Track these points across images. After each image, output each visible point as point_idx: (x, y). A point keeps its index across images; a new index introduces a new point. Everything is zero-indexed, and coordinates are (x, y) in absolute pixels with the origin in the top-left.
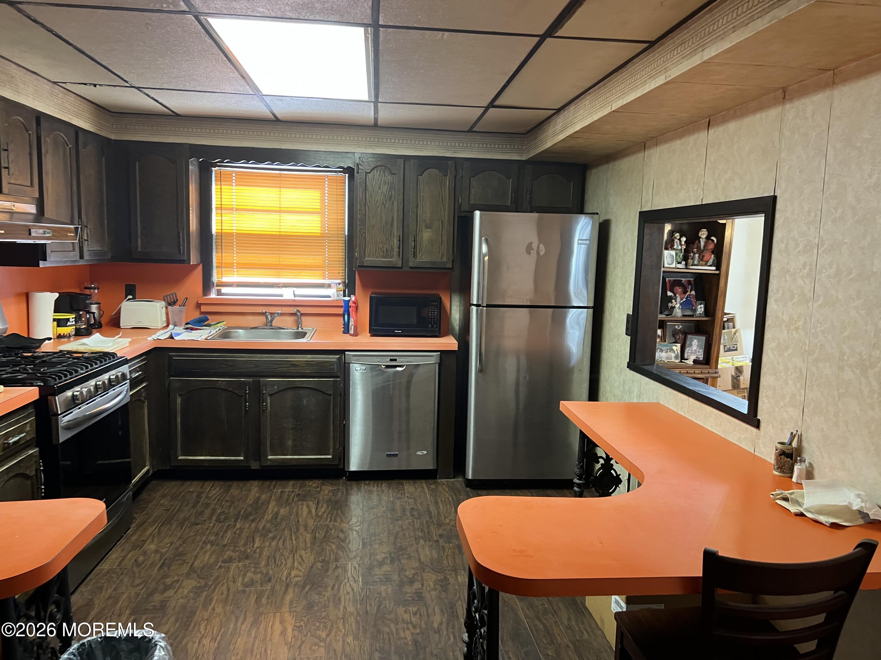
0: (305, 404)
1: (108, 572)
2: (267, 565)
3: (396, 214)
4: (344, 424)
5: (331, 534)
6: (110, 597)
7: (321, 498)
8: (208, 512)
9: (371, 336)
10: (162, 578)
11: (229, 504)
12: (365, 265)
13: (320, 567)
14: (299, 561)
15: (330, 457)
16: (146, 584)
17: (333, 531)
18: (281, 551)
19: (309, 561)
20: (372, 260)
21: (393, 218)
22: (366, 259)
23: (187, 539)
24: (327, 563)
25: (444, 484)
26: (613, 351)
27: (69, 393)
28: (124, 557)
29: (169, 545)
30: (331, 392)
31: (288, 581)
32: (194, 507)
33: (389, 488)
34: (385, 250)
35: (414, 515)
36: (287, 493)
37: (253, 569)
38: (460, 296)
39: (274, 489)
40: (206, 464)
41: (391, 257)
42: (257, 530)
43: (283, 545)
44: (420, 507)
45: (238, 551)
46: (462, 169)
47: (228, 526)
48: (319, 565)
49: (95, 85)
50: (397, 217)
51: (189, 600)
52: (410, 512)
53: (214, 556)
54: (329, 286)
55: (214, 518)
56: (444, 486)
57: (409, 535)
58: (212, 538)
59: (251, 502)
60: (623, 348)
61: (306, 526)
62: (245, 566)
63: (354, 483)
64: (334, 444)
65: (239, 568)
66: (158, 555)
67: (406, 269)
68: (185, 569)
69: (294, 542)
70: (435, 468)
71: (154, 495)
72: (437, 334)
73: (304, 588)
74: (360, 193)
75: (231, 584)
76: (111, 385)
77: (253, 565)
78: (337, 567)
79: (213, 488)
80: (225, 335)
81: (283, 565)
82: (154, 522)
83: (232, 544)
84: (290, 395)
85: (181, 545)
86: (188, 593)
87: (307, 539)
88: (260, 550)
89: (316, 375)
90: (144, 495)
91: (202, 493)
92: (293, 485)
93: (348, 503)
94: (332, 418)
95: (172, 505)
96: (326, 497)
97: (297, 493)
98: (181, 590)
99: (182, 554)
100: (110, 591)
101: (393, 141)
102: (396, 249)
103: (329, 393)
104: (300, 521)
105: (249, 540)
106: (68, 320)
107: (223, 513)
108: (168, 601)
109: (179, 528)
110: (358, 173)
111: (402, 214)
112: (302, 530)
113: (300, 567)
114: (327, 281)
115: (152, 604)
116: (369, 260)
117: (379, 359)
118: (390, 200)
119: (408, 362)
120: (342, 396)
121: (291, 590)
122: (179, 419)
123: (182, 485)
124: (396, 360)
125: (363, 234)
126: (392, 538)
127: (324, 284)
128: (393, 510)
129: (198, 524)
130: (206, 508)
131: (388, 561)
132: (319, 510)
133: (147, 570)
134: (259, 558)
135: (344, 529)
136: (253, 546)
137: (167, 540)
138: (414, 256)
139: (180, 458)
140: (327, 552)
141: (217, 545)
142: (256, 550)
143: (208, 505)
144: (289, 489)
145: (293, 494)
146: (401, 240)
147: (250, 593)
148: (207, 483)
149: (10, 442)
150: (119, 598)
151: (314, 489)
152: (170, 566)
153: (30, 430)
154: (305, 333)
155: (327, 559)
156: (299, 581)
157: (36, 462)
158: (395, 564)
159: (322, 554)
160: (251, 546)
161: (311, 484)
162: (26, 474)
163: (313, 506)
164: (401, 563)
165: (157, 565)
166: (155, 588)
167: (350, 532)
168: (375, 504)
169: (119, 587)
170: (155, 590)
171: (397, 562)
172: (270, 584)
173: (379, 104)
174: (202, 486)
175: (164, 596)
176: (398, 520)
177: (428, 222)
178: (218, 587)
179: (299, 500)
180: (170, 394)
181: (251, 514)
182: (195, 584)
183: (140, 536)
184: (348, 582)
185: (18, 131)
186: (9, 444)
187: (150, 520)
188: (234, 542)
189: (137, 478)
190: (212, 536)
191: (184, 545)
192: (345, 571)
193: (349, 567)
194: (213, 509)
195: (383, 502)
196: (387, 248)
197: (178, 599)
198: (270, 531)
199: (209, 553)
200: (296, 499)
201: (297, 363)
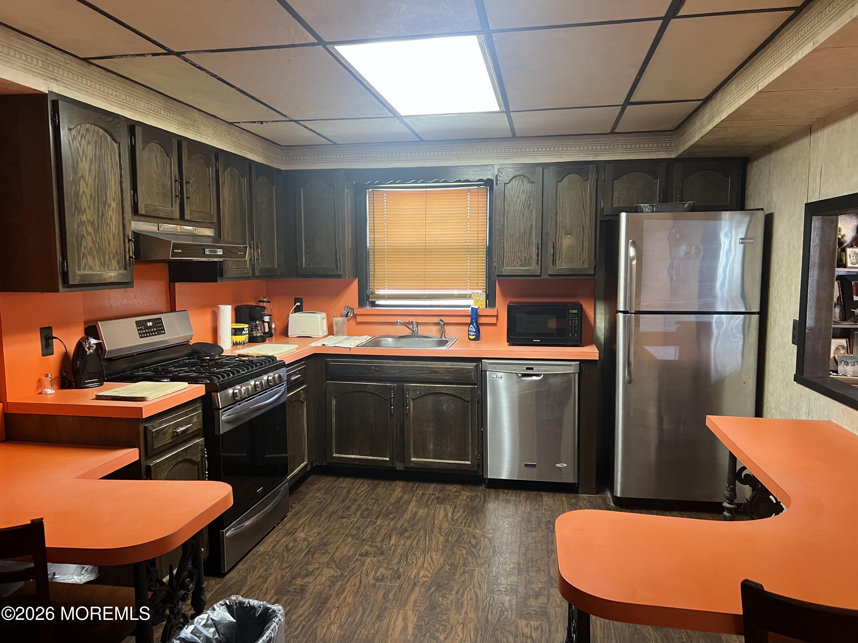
0: (445, 409)
1: (263, 554)
2: (399, 562)
3: (534, 223)
4: (482, 431)
5: (463, 539)
6: (260, 577)
7: (458, 503)
8: (354, 507)
9: (509, 345)
10: (306, 564)
11: (373, 501)
12: (503, 274)
13: (447, 570)
14: (429, 562)
15: (469, 463)
16: (292, 568)
17: (466, 536)
18: (413, 551)
19: (438, 563)
20: (510, 270)
21: (531, 226)
22: (504, 268)
23: (333, 530)
24: (454, 566)
25: (585, 499)
26: (778, 362)
27: (230, 391)
28: (278, 541)
29: (317, 534)
30: (469, 399)
31: (416, 580)
32: (343, 501)
33: (527, 499)
34: (523, 258)
36: (427, 495)
37: (386, 565)
38: (605, 304)
39: (417, 489)
40: (356, 463)
41: (530, 266)
42: (395, 528)
43: (417, 544)
45: (375, 546)
46: (604, 172)
47: (370, 521)
48: (447, 567)
49: (262, 123)
50: (536, 225)
51: (325, 587)
52: (546, 525)
53: (353, 549)
54: (469, 296)
55: (359, 513)
56: (585, 501)
57: (542, 547)
58: (354, 532)
59: (393, 501)
60: (789, 358)
61: (440, 529)
62: (378, 561)
63: (492, 490)
64: (473, 450)
65: (373, 562)
66: (306, 543)
67: (544, 277)
68: (325, 559)
69: (427, 543)
70: (576, 482)
71: (312, 488)
72: (579, 343)
73: (429, 589)
74: (499, 204)
75: (364, 577)
76: (269, 385)
77: (386, 562)
78: (464, 572)
79: (362, 485)
80: (375, 343)
81: (413, 565)
82: (307, 513)
83: (371, 540)
84: (430, 400)
85: (327, 535)
86: (325, 581)
87: (440, 541)
88: (395, 548)
89: (454, 381)
90: (303, 488)
91: (351, 489)
92: (434, 488)
93: (484, 510)
94: (470, 424)
95: (325, 499)
96: (464, 502)
97: (437, 496)
98: (319, 577)
99: (325, 544)
100: (262, 570)
101: (532, 150)
102: (535, 257)
103: (466, 399)
104: (436, 523)
105: (386, 537)
106: (243, 329)
107: (367, 509)
108: (307, 586)
109: (327, 521)
110: (497, 184)
111: (541, 222)
112: (436, 531)
113: (429, 568)
114: (469, 292)
115: (294, 587)
116: (507, 269)
117: (515, 367)
118: (529, 209)
119: (545, 371)
120: (480, 403)
121: (417, 589)
122: (334, 419)
123: (335, 481)
124: (532, 369)
125: (501, 244)
126: (523, 549)
127: (466, 294)
128: (529, 521)
129: (344, 518)
130: (353, 504)
131: (516, 572)
132: (455, 514)
133: (294, 555)
134: (392, 555)
135: (477, 536)
136: (389, 544)
137: (315, 530)
138: (553, 264)
139: (334, 455)
140: (457, 557)
141: (358, 539)
142: (391, 547)
143: (355, 500)
144: (430, 491)
145: (433, 497)
146: (540, 248)
147: (379, 588)
148: (358, 480)
149: (178, 431)
150: (267, 578)
151: (453, 494)
152: (314, 554)
153: (197, 422)
154: (447, 342)
155: (456, 562)
156: (426, 582)
157: (202, 450)
158: (523, 576)
159: (452, 558)
160: (387, 543)
161: (451, 487)
162: (193, 460)
163: (450, 510)
164: (529, 575)
165: (304, 551)
166: (299, 572)
167: (482, 539)
168: (511, 513)
169: (270, 569)
170: (299, 574)
171: (525, 574)
172: (399, 581)
173: (511, 113)
174: (353, 483)
175: (305, 581)
176: (532, 531)
177: (568, 228)
178: (352, 578)
179: (438, 503)
180: (326, 397)
181: (392, 513)
182: (332, 573)
183: (293, 524)
184: (473, 588)
185: (199, 166)
186: (177, 432)
187: (304, 511)
188: (372, 537)
189: (295, 472)
190: (354, 530)
191: (329, 536)
192: (472, 577)
193: (476, 573)
194: (359, 505)
195: (519, 512)
196: (525, 256)
197: (316, 585)
198: (406, 530)
199: (349, 545)
200: (435, 501)
201: (436, 370)
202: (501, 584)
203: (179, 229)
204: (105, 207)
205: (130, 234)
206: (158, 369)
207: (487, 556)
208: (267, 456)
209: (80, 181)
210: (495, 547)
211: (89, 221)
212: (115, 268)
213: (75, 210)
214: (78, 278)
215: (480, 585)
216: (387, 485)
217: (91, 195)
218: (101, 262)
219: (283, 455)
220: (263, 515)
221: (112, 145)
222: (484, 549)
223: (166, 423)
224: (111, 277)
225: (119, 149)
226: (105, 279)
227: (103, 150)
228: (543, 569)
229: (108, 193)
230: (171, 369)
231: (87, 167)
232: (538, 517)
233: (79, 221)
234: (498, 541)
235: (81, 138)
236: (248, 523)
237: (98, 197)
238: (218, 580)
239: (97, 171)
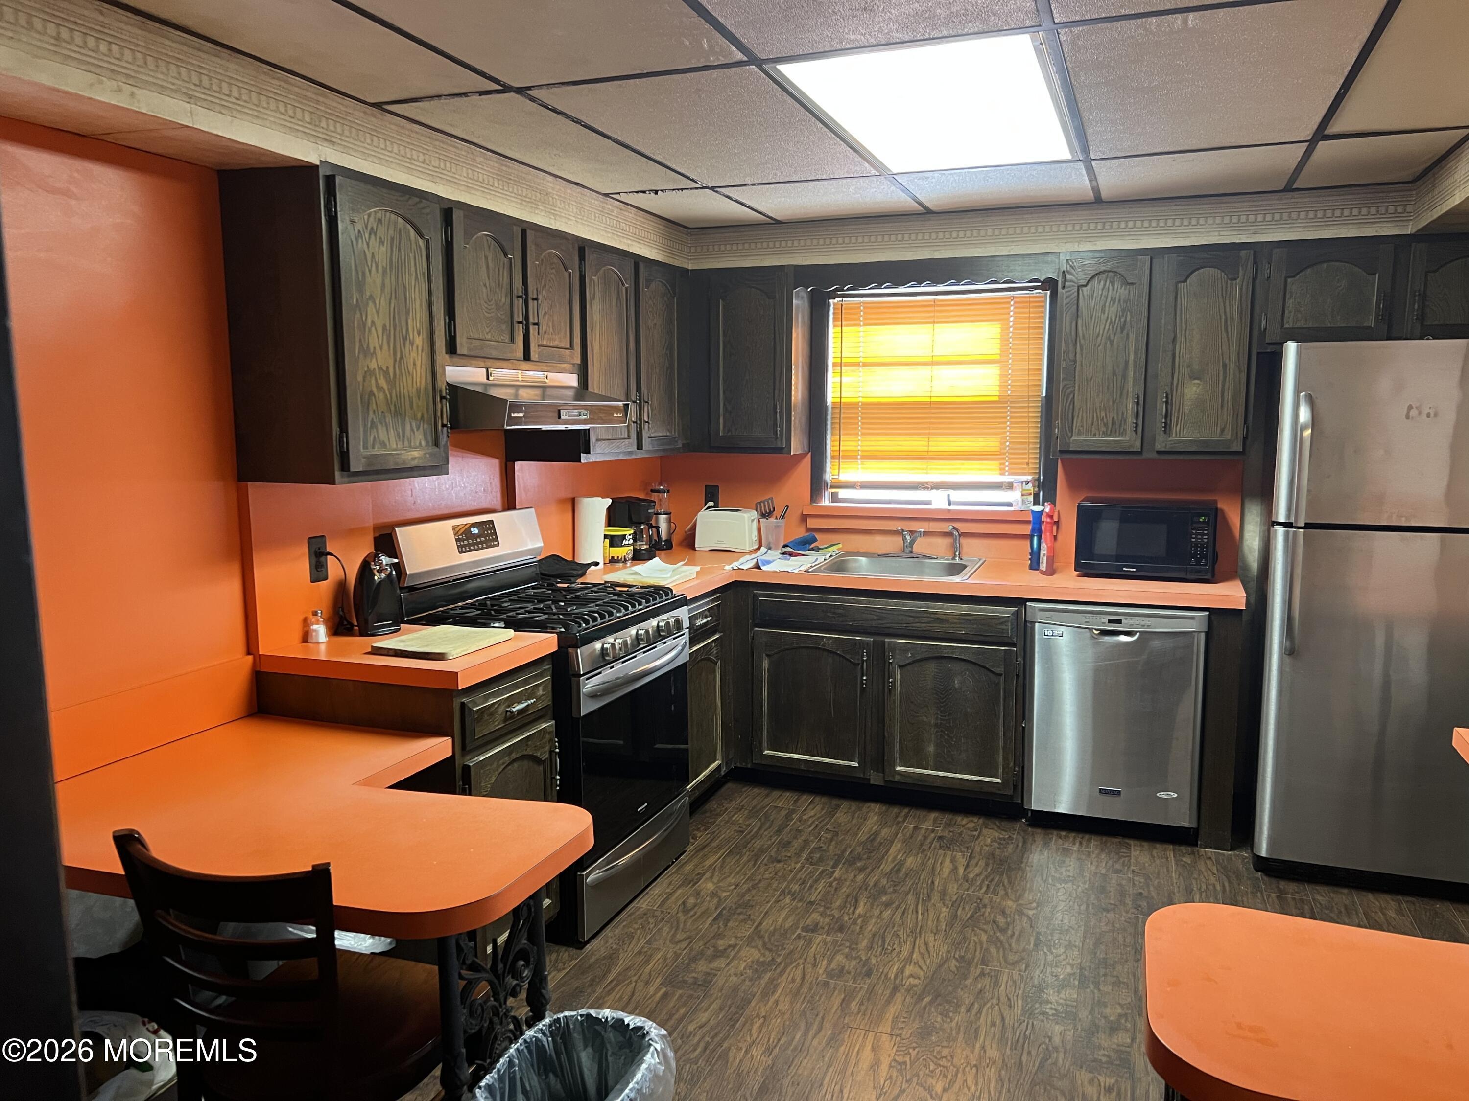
0: (957, 686)
1: (644, 914)
2: (870, 948)
3: (1132, 357)
4: (1024, 728)
5: (983, 915)
6: (640, 953)
7: (977, 849)
8: (797, 844)
9: (1079, 576)
10: (714, 937)
11: (829, 836)
12: (1071, 449)
13: (953, 969)
14: (922, 951)
15: (999, 781)
16: (690, 943)
17: (988, 910)
18: (895, 929)
19: (938, 955)
20: (1085, 441)
21: (1127, 363)
22: (1073, 438)
23: (760, 881)
24: (965, 963)
25: (1210, 858)
27: (598, 645)
28: (671, 895)
29: (733, 887)
30: (1000, 670)
31: (897, 982)
32: (779, 831)
33: (1102, 850)
34: (1110, 421)
35: (1140, 906)
36: (923, 832)
37: (847, 950)
39: (904, 821)
40: (802, 767)
41: (1121, 434)
42: (864, 886)
43: (901, 918)
44: (1154, 894)
45: (830, 915)
46: (1270, 263)
47: (823, 872)
48: (953, 964)
50: (1135, 362)
51: (745, 980)
52: (1134, 901)
53: (793, 917)
54: (1010, 486)
55: (804, 855)
56: (1209, 863)
57: (1125, 942)
58: (795, 887)
59: (864, 839)
61: (943, 893)
62: (835, 942)
63: (1039, 831)
64: (1005, 759)
65: (826, 944)
66: (716, 901)
67: (1146, 455)
68: (747, 930)
69: (920, 917)
70: (1194, 825)
71: (727, 806)
72: (1207, 577)
73: (920, 998)
74: (1066, 322)
75: (809, 968)
76: (660, 635)
77: (848, 944)
78: (982, 974)
79: (811, 807)
80: (838, 566)
81: (894, 954)
82: (719, 847)
83: (823, 904)
84: (932, 668)
85: (749, 890)
86: (745, 969)
87: (942, 915)
88: (863, 921)
89: (975, 639)
90: (713, 804)
91: (792, 812)
92: (935, 820)
93: (1023, 865)
94: (1002, 714)
95: (749, 825)
96: (987, 848)
97: (940, 834)
98: (736, 962)
99: (747, 905)
100: (642, 942)
101: (1131, 224)
102: (1131, 420)
103: (997, 670)
104: (936, 883)
105: (849, 900)
106: (624, 537)
107: (819, 848)
108: (715, 975)
109: (751, 864)
110: (1064, 287)
111: (1144, 356)
112: (936, 897)
113: (921, 963)
114: (1006, 480)
115: (694, 975)
116: (1080, 439)
117: (1088, 618)
118: (1122, 332)
119: (1143, 626)
120: (1021, 679)
121: (899, 997)
122: (765, 693)
123: (767, 795)
124: (1119, 622)
125: (1069, 394)
126: (1090, 942)
127: (1002, 483)
128: (1103, 890)
129: (779, 861)
130: (795, 838)
131: (1077, 983)
132: (969, 869)
133: (695, 920)
134: (859, 934)
135: (1008, 911)
136: (853, 913)
137: (732, 879)
138: (1165, 432)
139: (766, 752)
140: (972, 945)
141: (801, 900)
142: (856, 919)
143: (799, 831)
144: (927, 825)
147: (835, 988)
148: (805, 796)
149: (514, 710)
150: (651, 956)
151: (969, 833)
152: (728, 921)
153: (543, 695)
154: (965, 567)
155: (969, 956)
156: (915, 986)
157: (551, 740)
158: (1088, 990)
159: (962, 948)
160: (851, 911)
161: (964, 821)
162: (536, 757)
163: (962, 861)
164: (1099, 990)
165: (711, 915)
166: (702, 950)
167: (1016, 917)
168: (1071, 874)
169: (656, 940)
170: (702, 953)
171: (1092, 987)
172: (868, 981)
173: (1093, 163)
174: (796, 801)
175: (712, 966)
176: (1108, 911)
177: (1196, 367)
178: (790, 968)
179: (941, 847)
180: (752, 653)
181: (860, 859)
182: (757, 957)
183: (696, 866)
184: (998, 1004)
185: (554, 271)
186: (512, 712)
187: (714, 844)
188: (826, 901)
189: (701, 777)
190: (795, 884)
191: (754, 892)
192: (996, 984)
193: (1004, 978)
194: (804, 841)
195: (1086, 874)
196: (1113, 418)
197: (730, 975)
198: (883, 892)
199: (787, 910)
200: (936, 844)
201: (944, 617)
202: (1048, 1002)
203: (520, 376)
204: (404, 344)
205: (444, 388)
206: (485, 605)
207: (1024, 950)
208: (657, 746)
209: (367, 304)
210: (1038, 933)
211: (380, 369)
212: (420, 443)
213: (359, 353)
214: (363, 460)
215: (1009, 999)
216: (853, 808)
217: (384, 327)
218: (398, 435)
219: (682, 746)
220: (647, 848)
221: (417, 242)
222: (1020, 936)
223: (495, 698)
224: (414, 459)
225: (428, 248)
226: (404, 463)
227: (403, 253)
228: (1125, 980)
229: (410, 321)
230: (506, 605)
231: (379, 281)
232: (1120, 885)
233: (366, 369)
234: (1046, 923)
235: (370, 234)
236: (622, 861)
237: (395, 329)
238: (573, 951)
239: (393, 289)
